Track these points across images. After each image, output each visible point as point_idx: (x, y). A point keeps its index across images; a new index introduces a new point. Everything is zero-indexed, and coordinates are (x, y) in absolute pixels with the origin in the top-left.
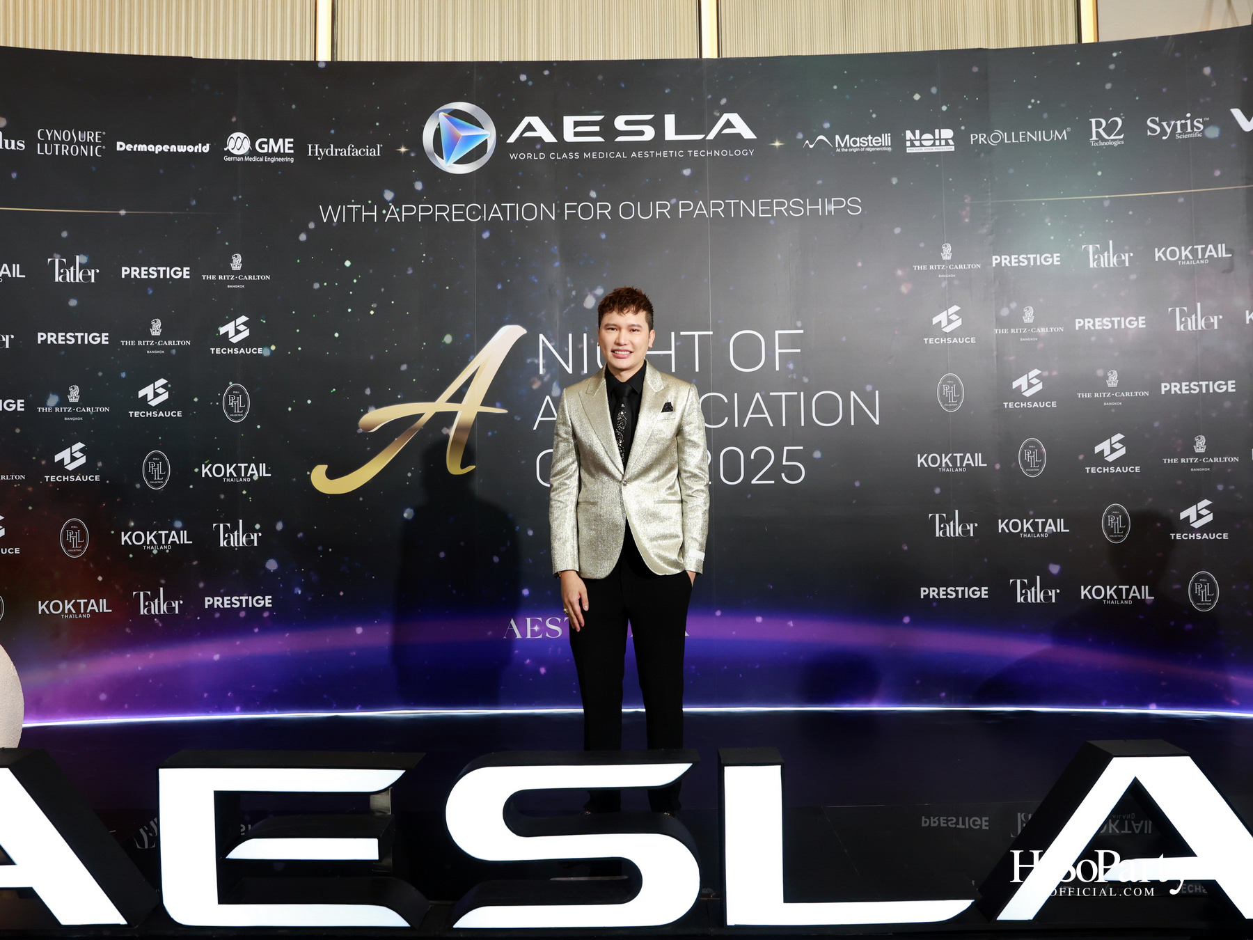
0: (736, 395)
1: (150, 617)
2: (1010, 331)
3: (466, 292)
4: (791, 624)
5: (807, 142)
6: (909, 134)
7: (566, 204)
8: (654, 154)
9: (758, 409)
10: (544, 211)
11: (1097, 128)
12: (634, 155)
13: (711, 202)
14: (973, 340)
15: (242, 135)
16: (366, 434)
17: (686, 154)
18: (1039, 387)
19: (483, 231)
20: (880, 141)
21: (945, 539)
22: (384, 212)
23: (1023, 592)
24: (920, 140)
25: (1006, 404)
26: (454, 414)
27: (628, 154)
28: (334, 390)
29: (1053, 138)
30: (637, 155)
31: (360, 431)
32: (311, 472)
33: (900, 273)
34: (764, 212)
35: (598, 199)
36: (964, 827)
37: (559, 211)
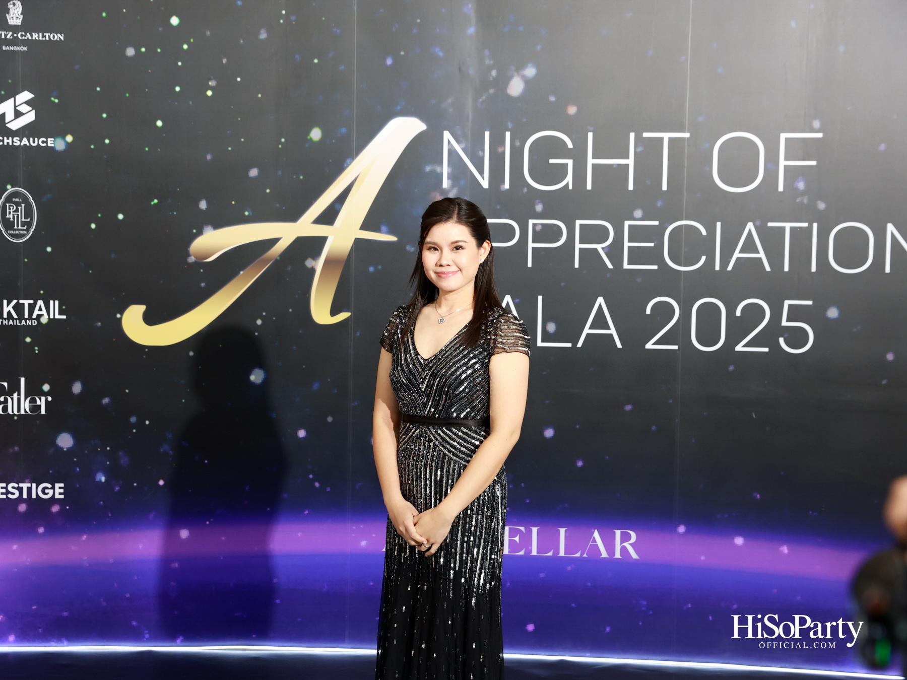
0: (719, 224)
3: (342, 68)
4: (785, 549)
9: (749, 246)
16: (200, 264)
26: (322, 240)
28: (156, 201)
31: (192, 259)
32: (122, 314)
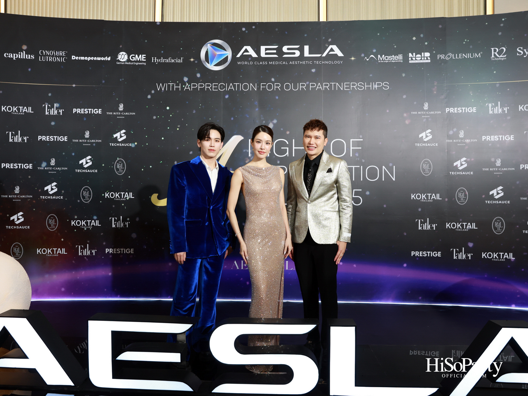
1: (83, 256)
2: (453, 141)
4: (355, 266)
5: (366, 58)
6: (410, 55)
7: (261, 84)
8: (300, 63)
10: (252, 86)
11: (494, 52)
12: (291, 63)
13: (324, 83)
14: (437, 145)
15: (124, 53)
17: (313, 63)
18: (466, 165)
19: (226, 95)
20: (398, 57)
21: (423, 231)
22: (184, 86)
23: (457, 254)
24: (415, 57)
25: (451, 172)
27: (288, 63)
28: (161, 162)
29: (474, 56)
30: (292, 63)
32: (151, 197)
33: (405, 115)
34: (346, 88)
35: (275, 82)
36: (428, 355)
37: (258, 87)
